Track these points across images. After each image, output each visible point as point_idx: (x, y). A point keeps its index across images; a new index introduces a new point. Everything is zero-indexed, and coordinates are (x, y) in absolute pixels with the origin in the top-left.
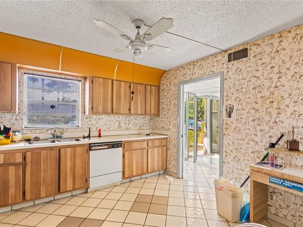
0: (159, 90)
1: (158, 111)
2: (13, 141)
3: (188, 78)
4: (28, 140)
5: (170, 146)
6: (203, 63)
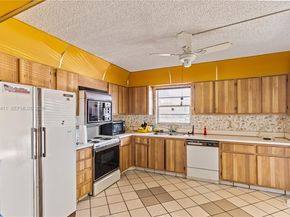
2: (148, 132)
4: (157, 132)
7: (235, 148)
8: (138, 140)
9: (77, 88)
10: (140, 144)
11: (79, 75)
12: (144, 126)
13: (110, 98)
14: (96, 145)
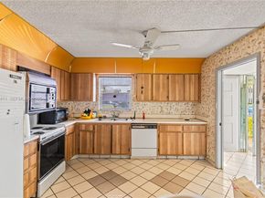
0: (199, 78)
1: (199, 98)
2: (92, 118)
3: (224, 64)
4: (100, 118)
5: (210, 134)
6: (238, 45)
7: (169, 129)
8: (83, 127)
9: (15, 68)
10: (86, 131)
11: (17, 52)
12: (88, 112)
13: (54, 83)
14: (42, 136)
